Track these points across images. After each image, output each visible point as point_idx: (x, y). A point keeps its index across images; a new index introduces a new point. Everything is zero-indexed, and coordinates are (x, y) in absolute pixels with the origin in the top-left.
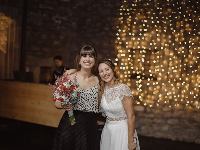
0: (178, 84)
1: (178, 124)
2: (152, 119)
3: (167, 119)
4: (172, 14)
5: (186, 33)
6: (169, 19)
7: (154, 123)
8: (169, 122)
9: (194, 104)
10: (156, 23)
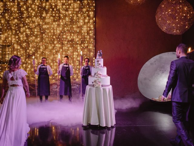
0: (24, 65)
4: (17, 23)
6: (16, 26)
9: (35, 76)
10: (7, 29)
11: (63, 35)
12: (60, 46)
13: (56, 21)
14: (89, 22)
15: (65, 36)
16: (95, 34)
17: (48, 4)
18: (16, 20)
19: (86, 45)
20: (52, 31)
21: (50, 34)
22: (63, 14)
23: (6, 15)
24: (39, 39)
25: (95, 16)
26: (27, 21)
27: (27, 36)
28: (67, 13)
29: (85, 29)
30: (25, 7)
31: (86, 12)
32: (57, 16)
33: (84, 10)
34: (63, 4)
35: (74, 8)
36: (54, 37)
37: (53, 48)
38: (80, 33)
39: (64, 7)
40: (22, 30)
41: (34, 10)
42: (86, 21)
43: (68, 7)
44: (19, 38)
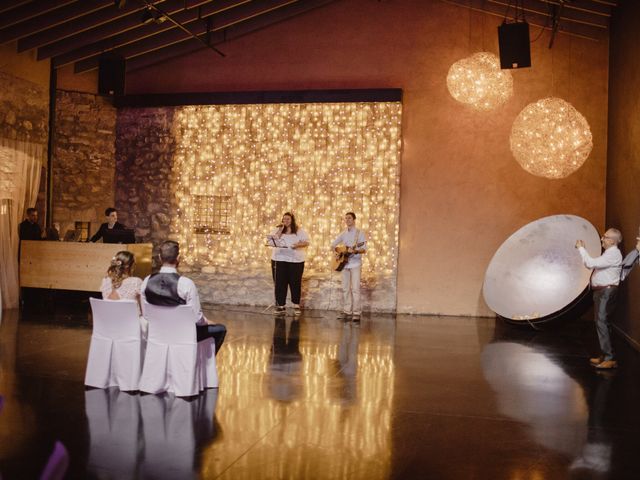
0: (255, 238)
1: (258, 286)
2: (225, 281)
3: (243, 280)
4: (245, 154)
5: (261, 175)
6: (242, 159)
7: (228, 286)
8: (247, 283)
10: (226, 164)
11: (332, 178)
12: (326, 199)
13: (321, 148)
14: (388, 149)
15: (337, 180)
16: (401, 175)
17: (304, 113)
18: (242, 148)
19: (380, 198)
20: (312, 169)
21: (306, 175)
22: (334, 133)
23: (225, 136)
24: (285, 185)
25: (401, 136)
26: (264, 148)
27: (262, 178)
28: (342, 131)
29: (379, 164)
30: (259, 120)
31: (381, 128)
32: (321, 138)
33: (379, 124)
34: (335, 113)
35: (356, 121)
36: (316, 181)
37: (313, 205)
38: (368, 172)
39: (337, 118)
40: (253, 166)
41: (277, 127)
42: (383, 146)
43: (344, 118)
44: (247, 182)
